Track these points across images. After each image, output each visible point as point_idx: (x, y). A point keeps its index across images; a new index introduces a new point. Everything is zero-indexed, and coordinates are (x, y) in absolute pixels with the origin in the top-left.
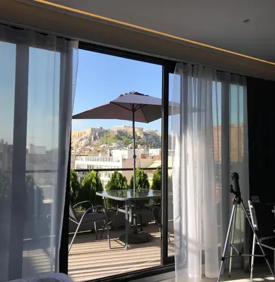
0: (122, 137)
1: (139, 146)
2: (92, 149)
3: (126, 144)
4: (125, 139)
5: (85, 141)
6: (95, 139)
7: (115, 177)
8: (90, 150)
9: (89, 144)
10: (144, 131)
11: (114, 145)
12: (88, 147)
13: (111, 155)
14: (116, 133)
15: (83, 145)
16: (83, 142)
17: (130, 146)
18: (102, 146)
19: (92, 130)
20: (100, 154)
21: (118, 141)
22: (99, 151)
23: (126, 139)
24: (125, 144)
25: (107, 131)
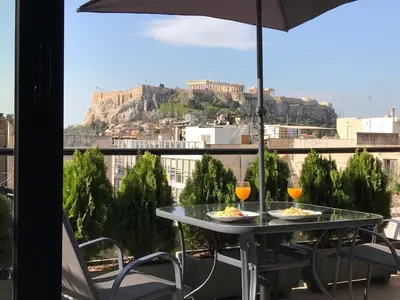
0: (203, 104)
1: (238, 119)
2: (145, 126)
3: (212, 117)
4: (208, 107)
5: (130, 111)
6: (150, 107)
7: (205, 170)
8: (141, 130)
9: (139, 117)
10: (247, 91)
11: (188, 118)
12: (137, 123)
13: (181, 138)
14: (191, 96)
15: (127, 119)
16: (128, 114)
17: (220, 119)
18: (164, 121)
19: (145, 88)
20: (160, 137)
21: (196, 111)
22: (158, 132)
23: (211, 106)
24: (209, 117)
25: (172, 92)
